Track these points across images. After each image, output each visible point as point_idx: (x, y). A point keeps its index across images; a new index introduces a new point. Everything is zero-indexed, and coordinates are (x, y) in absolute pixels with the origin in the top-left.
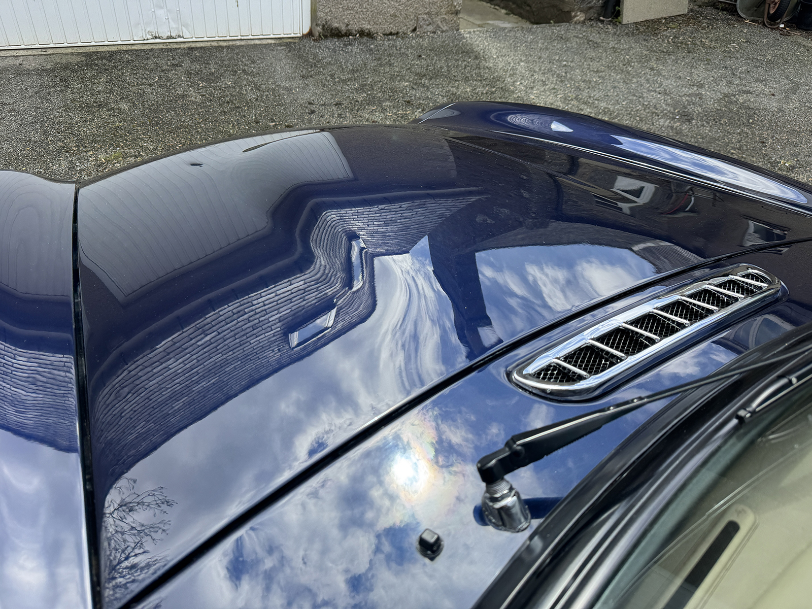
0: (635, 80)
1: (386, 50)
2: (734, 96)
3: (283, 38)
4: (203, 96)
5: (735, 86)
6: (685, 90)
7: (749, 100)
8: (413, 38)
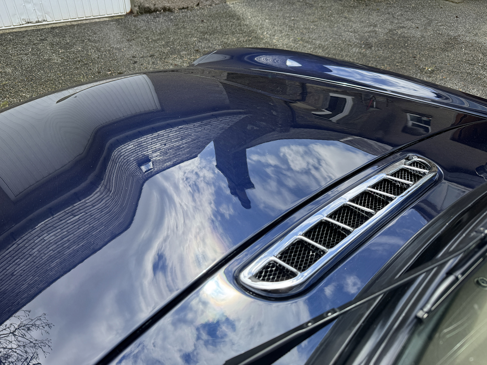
0: (336, 25)
1: (181, 19)
2: (395, 30)
3: (114, 16)
4: (62, 58)
5: (395, 24)
6: (366, 29)
7: (404, 32)
8: (198, 10)
